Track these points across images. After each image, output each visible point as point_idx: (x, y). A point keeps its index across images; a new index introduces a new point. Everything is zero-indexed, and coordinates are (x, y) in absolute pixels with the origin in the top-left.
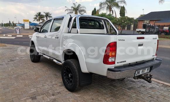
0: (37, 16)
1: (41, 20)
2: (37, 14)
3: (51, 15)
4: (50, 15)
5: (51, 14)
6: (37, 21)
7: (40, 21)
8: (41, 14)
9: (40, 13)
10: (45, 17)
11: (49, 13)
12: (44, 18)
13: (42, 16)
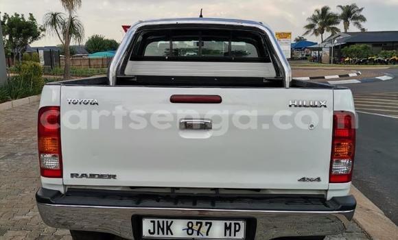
0: (315, 19)
1: (328, 31)
2: (316, 14)
3: (362, 13)
4: (358, 14)
5: (360, 10)
6: (314, 36)
7: (322, 33)
8: (329, 11)
9: (325, 10)
10: (342, 22)
11: (354, 6)
12: (338, 23)
13: (332, 19)
